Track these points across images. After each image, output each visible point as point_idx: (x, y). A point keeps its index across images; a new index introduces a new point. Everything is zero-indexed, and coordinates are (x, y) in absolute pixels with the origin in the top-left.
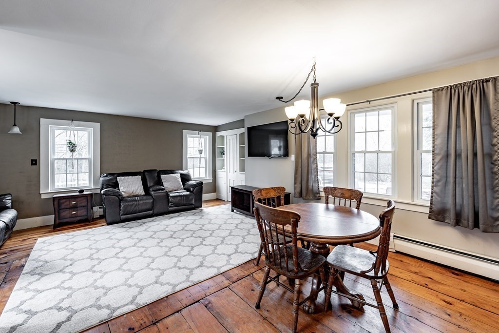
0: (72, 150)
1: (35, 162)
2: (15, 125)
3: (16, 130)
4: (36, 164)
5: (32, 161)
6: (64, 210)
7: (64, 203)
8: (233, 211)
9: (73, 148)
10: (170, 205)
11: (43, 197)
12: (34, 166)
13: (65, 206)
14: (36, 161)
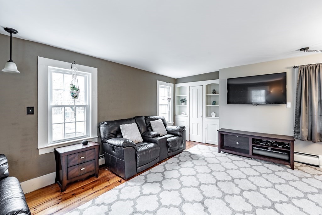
0: (76, 96)
1: (31, 111)
2: (11, 61)
3: (13, 67)
4: (33, 113)
5: (28, 109)
6: (73, 167)
7: (72, 159)
8: (219, 152)
9: (76, 94)
10: (169, 150)
11: (41, 152)
12: (30, 116)
13: (74, 162)
14: (32, 108)
